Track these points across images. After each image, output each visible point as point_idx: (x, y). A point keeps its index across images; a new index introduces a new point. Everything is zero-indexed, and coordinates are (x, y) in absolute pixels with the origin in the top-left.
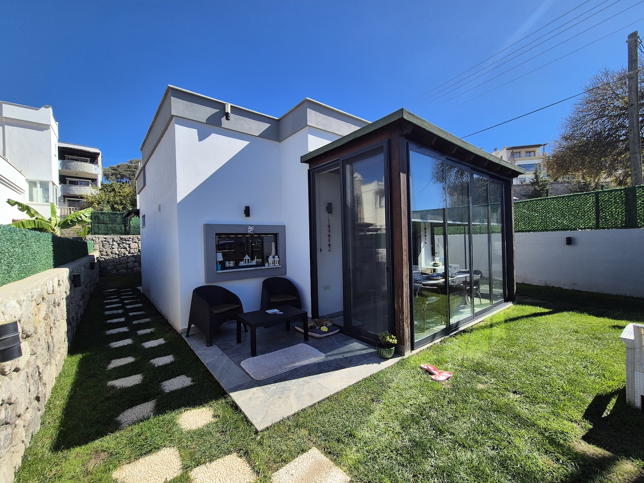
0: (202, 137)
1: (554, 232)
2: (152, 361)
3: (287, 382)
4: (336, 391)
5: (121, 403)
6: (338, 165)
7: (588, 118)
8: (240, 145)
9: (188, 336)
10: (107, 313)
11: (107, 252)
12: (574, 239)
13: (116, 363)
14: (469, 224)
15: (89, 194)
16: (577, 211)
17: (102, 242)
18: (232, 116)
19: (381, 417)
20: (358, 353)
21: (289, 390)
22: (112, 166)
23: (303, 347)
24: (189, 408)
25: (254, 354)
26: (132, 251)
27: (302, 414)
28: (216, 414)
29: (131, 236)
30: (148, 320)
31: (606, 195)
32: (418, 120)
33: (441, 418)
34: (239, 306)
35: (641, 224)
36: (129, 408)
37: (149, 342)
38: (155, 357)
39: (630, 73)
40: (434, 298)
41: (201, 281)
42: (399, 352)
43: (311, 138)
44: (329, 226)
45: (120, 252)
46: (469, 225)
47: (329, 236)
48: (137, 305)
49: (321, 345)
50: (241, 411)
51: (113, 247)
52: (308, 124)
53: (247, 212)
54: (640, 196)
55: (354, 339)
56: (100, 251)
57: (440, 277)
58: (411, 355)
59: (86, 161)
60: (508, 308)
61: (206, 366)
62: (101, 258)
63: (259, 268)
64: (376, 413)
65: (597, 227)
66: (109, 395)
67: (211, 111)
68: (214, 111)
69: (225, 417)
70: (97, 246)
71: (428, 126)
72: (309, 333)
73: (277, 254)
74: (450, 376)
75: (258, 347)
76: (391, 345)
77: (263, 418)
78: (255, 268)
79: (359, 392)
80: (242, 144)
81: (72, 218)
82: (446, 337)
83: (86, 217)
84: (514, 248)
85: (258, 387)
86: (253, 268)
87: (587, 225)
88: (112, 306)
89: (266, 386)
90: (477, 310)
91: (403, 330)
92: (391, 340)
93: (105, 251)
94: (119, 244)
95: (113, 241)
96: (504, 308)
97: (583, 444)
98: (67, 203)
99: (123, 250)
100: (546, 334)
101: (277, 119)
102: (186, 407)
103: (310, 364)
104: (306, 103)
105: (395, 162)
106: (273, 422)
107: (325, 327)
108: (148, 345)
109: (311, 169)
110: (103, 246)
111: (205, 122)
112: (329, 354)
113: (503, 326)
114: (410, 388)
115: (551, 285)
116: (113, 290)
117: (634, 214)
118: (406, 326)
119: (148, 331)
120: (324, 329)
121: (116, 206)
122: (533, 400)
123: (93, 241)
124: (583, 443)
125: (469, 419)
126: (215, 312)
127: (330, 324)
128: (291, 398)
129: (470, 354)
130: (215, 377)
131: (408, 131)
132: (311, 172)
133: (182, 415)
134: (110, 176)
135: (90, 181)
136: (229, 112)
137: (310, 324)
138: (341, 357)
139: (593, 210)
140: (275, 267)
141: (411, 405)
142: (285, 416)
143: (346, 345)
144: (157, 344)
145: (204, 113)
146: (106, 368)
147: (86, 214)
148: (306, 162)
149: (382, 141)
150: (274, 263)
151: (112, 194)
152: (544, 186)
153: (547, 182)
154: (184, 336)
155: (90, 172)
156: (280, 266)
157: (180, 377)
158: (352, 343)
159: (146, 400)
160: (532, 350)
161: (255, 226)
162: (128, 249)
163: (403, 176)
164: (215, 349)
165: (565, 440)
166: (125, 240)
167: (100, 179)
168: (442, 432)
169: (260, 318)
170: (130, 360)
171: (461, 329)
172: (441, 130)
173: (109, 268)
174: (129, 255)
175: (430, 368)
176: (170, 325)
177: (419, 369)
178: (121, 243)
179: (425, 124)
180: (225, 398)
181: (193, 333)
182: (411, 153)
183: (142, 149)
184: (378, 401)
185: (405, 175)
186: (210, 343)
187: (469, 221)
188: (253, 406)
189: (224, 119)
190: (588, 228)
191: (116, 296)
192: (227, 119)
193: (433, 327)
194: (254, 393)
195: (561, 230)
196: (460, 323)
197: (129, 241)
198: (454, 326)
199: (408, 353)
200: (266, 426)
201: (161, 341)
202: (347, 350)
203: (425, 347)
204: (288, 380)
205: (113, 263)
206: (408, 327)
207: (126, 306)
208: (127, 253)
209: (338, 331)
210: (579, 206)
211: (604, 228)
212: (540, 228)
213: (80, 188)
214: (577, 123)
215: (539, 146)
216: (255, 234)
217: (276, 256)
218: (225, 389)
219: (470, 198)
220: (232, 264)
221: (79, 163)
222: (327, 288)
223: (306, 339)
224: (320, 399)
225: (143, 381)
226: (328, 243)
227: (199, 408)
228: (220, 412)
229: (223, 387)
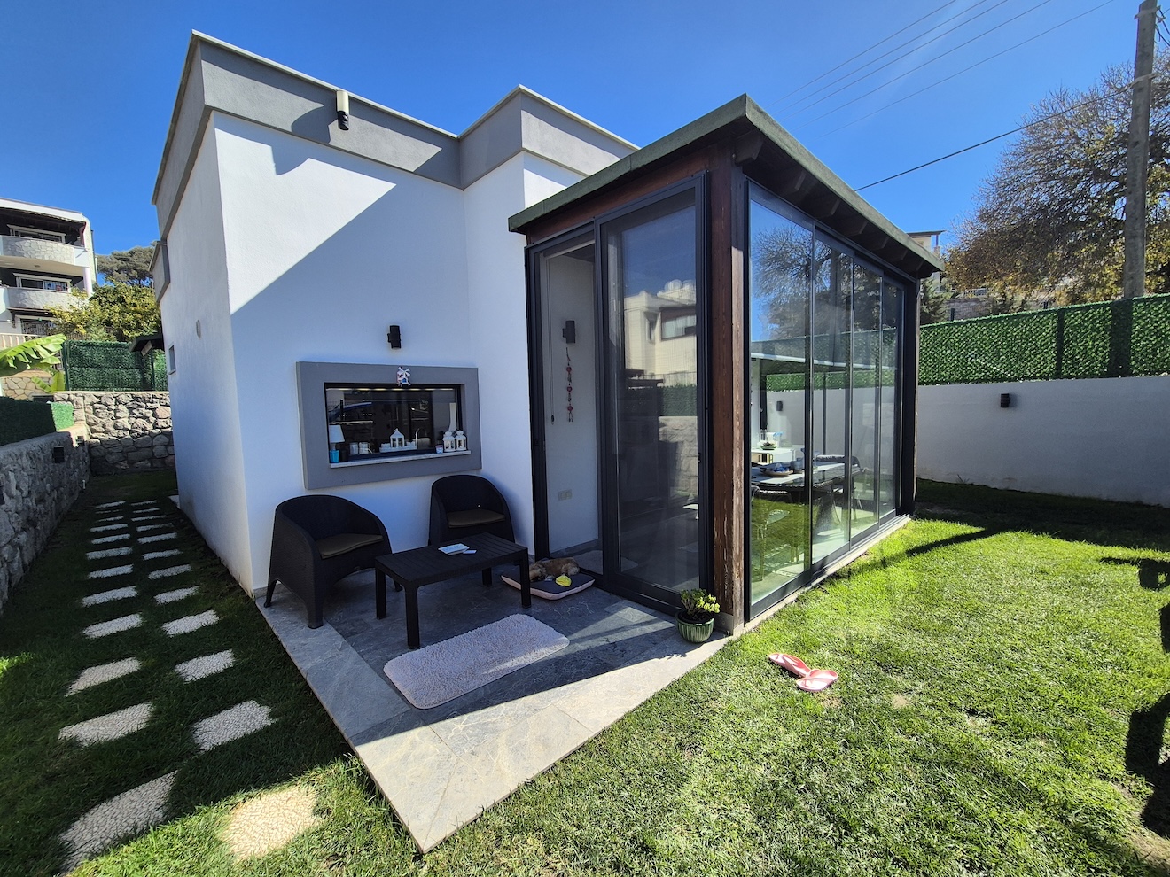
0: (284, 164)
1: (979, 384)
2: (181, 668)
3: (489, 709)
4: (600, 730)
5: (82, 788)
6: (590, 235)
7: (1024, 180)
8: (375, 189)
9: (268, 604)
10: (93, 555)
11: (104, 426)
12: (1015, 396)
13: (94, 676)
14: (848, 365)
15: (65, 308)
16: (1023, 346)
17: (92, 404)
18: (352, 121)
19: (707, 790)
20: (638, 632)
21: (495, 731)
22: (117, 252)
23: (519, 622)
24: (255, 793)
25: (414, 643)
26: (161, 423)
27: (527, 796)
28: (321, 806)
29: (157, 393)
30: (186, 568)
31: (1077, 315)
32: (774, 129)
33: (839, 788)
34: (380, 537)
35: (1136, 368)
36: (102, 800)
37: (180, 621)
38: (188, 658)
39: (1137, 80)
40: (778, 512)
41: (294, 485)
42: (721, 630)
43: (529, 177)
44: (569, 369)
45: (135, 425)
46: (847, 369)
47: (570, 389)
48: (164, 537)
49: (561, 618)
50: (381, 796)
51: (118, 415)
52: (524, 146)
53: (395, 338)
54: (1139, 318)
55: (626, 601)
56: (90, 425)
57: (788, 472)
58: (744, 632)
59: (57, 239)
60: (905, 527)
61: (305, 676)
62: (92, 438)
63: (423, 457)
64: (695, 781)
65: (1058, 374)
66: (56, 766)
67: (306, 106)
68: (312, 106)
69: (343, 810)
70: (81, 414)
71: (791, 146)
72: (533, 591)
73: (460, 427)
74: (834, 678)
75: (424, 627)
76: (704, 616)
77: (435, 815)
78: (415, 457)
79: (650, 729)
80: (376, 189)
81: (15, 354)
82: (807, 589)
83: (50, 352)
84: (916, 413)
85: (424, 728)
86: (410, 458)
87: (1040, 372)
88: (108, 540)
89: (442, 723)
90: (855, 532)
91: (731, 582)
92: (707, 607)
93: (101, 424)
94: (130, 410)
95: (118, 402)
96: (898, 526)
97: (1149, 838)
98: (19, 325)
99: (141, 422)
100: (989, 577)
101: (456, 136)
102: (248, 789)
103: (537, 664)
104: (519, 98)
105: (719, 225)
106: (460, 824)
107: (564, 577)
108: (177, 627)
109: (532, 245)
110: (96, 413)
111: (290, 130)
112: (576, 635)
113: (907, 562)
114: (758, 711)
115: (969, 482)
116: (116, 504)
117: (1126, 350)
118: (737, 575)
119: (181, 594)
120: (563, 581)
121: (126, 332)
122: (1018, 733)
123: (72, 402)
124: (1149, 835)
125: (900, 788)
126: (326, 553)
127: (574, 570)
128: (500, 752)
129: (860, 627)
130: (324, 704)
131: (751, 152)
132: (532, 252)
133: (238, 812)
134: (115, 273)
135: (69, 281)
136: (347, 110)
137: (534, 571)
138: (601, 642)
139: (1052, 343)
140: (457, 453)
141: (767, 755)
142: (488, 805)
143: (609, 614)
144: (199, 626)
145: (288, 108)
146: (66, 691)
147: (50, 346)
148: (520, 230)
149: (691, 177)
150: (456, 444)
151: (117, 308)
152: (937, 306)
153: (942, 299)
154: (260, 605)
155: (67, 262)
156: (469, 452)
157: (243, 707)
158: (621, 608)
159: (149, 775)
160: (975, 613)
161: (414, 369)
162: (152, 419)
163: (737, 256)
164: (328, 633)
165: (1112, 830)
166: (144, 401)
167: (90, 277)
168: (849, 829)
169: (425, 562)
170: (129, 666)
171: (830, 571)
172: (814, 159)
173: (112, 458)
174: (154, 431)
175: (790, 662)
176: (233, 580)
177: (766, 664)
178: (135, 406)
179: (787, 141)
180: (345, 760)
181: (280, 596)
182: (753, 206)
183: (155, 200)
184: (695, 748)
185: (741, 254)
186: (316, 621)
187: (848, 360)
188: (412, 780)
189: (334, 127)
190: (1041, 377)
191: (121, 518)
192: (343, 127)
193: (776, 569)
194: (414, 744)
195: (993, 380)
196: (828, 560)
197: (152, 402)
198: (818, 566)
199: (739, 630)
200: (441, 838)
201: (209, 618)
202: (613, 627)
203: (770, 613)
204: (492, 705)
205: (121, 448)
206: (740, 576)
207: (140, 540)
208: (150, 427)
209: (591, 583)
210: (1027, 335)
211: (1069, 377)
212: (955, 377)
213: (47, 296)
214: (1006, 188)
215: (928, 234)
216: (414, 386)
217: (460, 432)
218: (346, 737)
219: (852, 312)
220: (364, 448)
221: (41, 243)
222: (565, 495)
223: (526, 603)
224: (567, 752)
225: (151, 721)
226: (567, 404)
227: (281, 790)
228: (332, 801)
229: (342, 729)
